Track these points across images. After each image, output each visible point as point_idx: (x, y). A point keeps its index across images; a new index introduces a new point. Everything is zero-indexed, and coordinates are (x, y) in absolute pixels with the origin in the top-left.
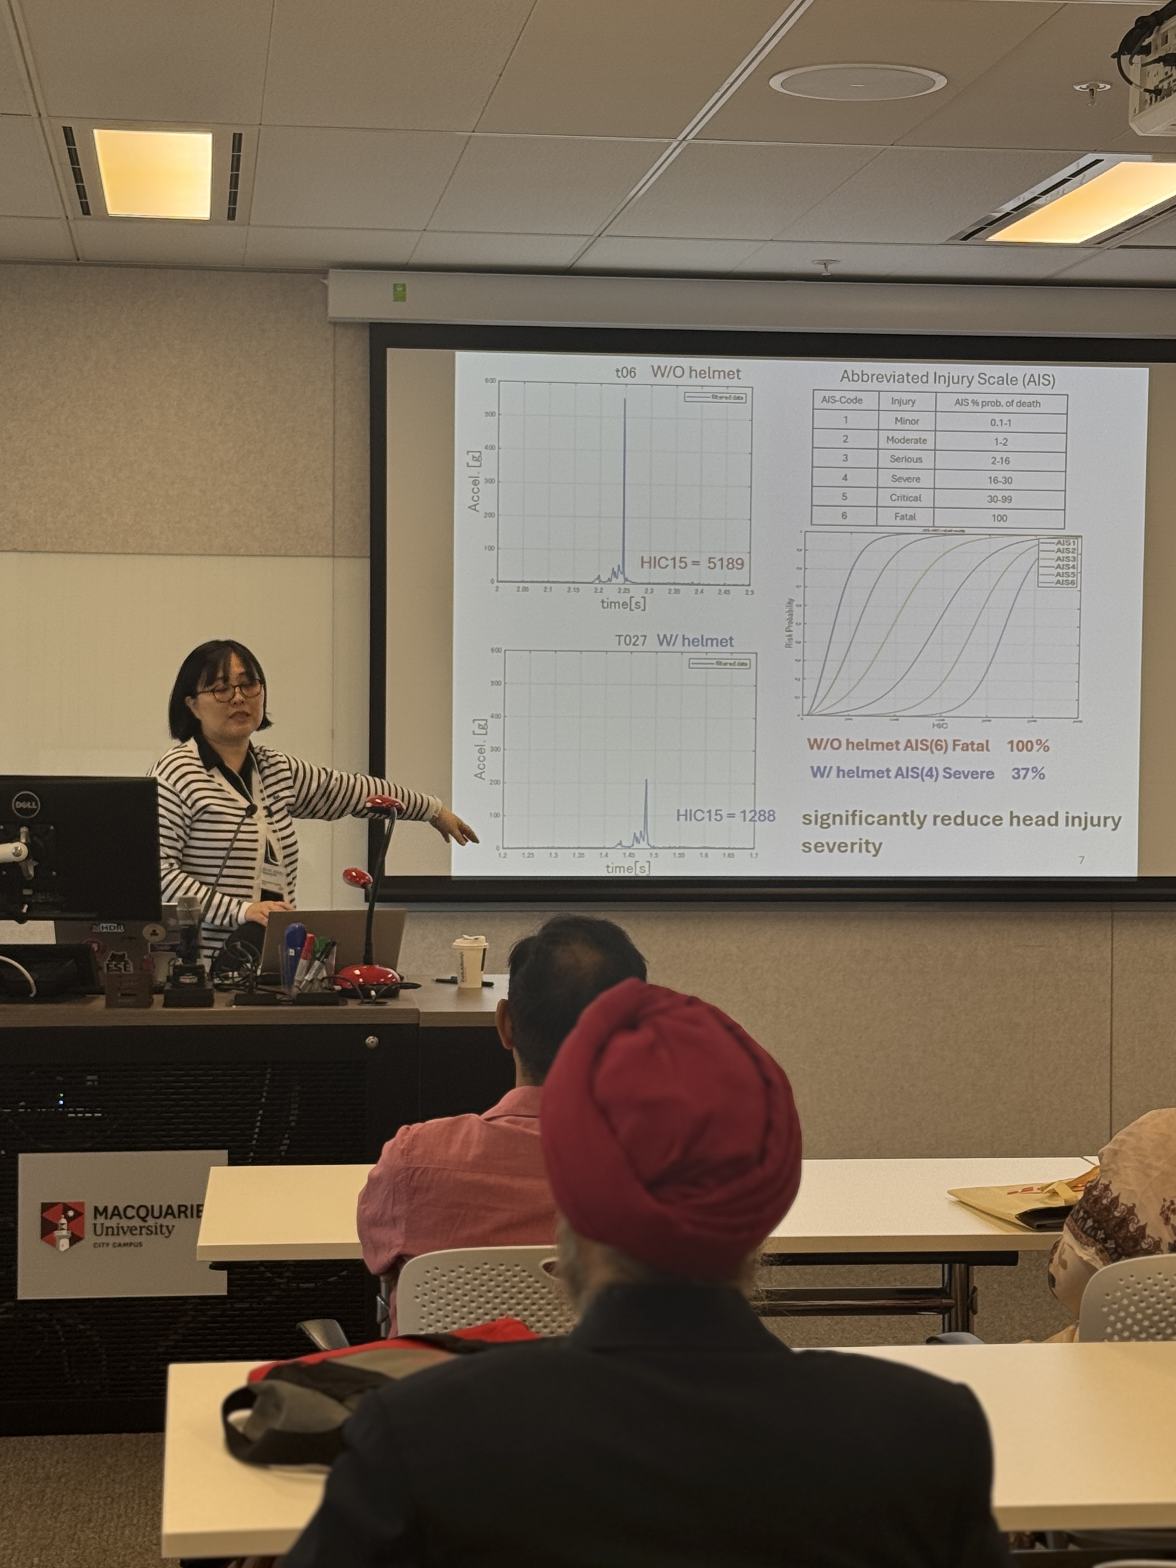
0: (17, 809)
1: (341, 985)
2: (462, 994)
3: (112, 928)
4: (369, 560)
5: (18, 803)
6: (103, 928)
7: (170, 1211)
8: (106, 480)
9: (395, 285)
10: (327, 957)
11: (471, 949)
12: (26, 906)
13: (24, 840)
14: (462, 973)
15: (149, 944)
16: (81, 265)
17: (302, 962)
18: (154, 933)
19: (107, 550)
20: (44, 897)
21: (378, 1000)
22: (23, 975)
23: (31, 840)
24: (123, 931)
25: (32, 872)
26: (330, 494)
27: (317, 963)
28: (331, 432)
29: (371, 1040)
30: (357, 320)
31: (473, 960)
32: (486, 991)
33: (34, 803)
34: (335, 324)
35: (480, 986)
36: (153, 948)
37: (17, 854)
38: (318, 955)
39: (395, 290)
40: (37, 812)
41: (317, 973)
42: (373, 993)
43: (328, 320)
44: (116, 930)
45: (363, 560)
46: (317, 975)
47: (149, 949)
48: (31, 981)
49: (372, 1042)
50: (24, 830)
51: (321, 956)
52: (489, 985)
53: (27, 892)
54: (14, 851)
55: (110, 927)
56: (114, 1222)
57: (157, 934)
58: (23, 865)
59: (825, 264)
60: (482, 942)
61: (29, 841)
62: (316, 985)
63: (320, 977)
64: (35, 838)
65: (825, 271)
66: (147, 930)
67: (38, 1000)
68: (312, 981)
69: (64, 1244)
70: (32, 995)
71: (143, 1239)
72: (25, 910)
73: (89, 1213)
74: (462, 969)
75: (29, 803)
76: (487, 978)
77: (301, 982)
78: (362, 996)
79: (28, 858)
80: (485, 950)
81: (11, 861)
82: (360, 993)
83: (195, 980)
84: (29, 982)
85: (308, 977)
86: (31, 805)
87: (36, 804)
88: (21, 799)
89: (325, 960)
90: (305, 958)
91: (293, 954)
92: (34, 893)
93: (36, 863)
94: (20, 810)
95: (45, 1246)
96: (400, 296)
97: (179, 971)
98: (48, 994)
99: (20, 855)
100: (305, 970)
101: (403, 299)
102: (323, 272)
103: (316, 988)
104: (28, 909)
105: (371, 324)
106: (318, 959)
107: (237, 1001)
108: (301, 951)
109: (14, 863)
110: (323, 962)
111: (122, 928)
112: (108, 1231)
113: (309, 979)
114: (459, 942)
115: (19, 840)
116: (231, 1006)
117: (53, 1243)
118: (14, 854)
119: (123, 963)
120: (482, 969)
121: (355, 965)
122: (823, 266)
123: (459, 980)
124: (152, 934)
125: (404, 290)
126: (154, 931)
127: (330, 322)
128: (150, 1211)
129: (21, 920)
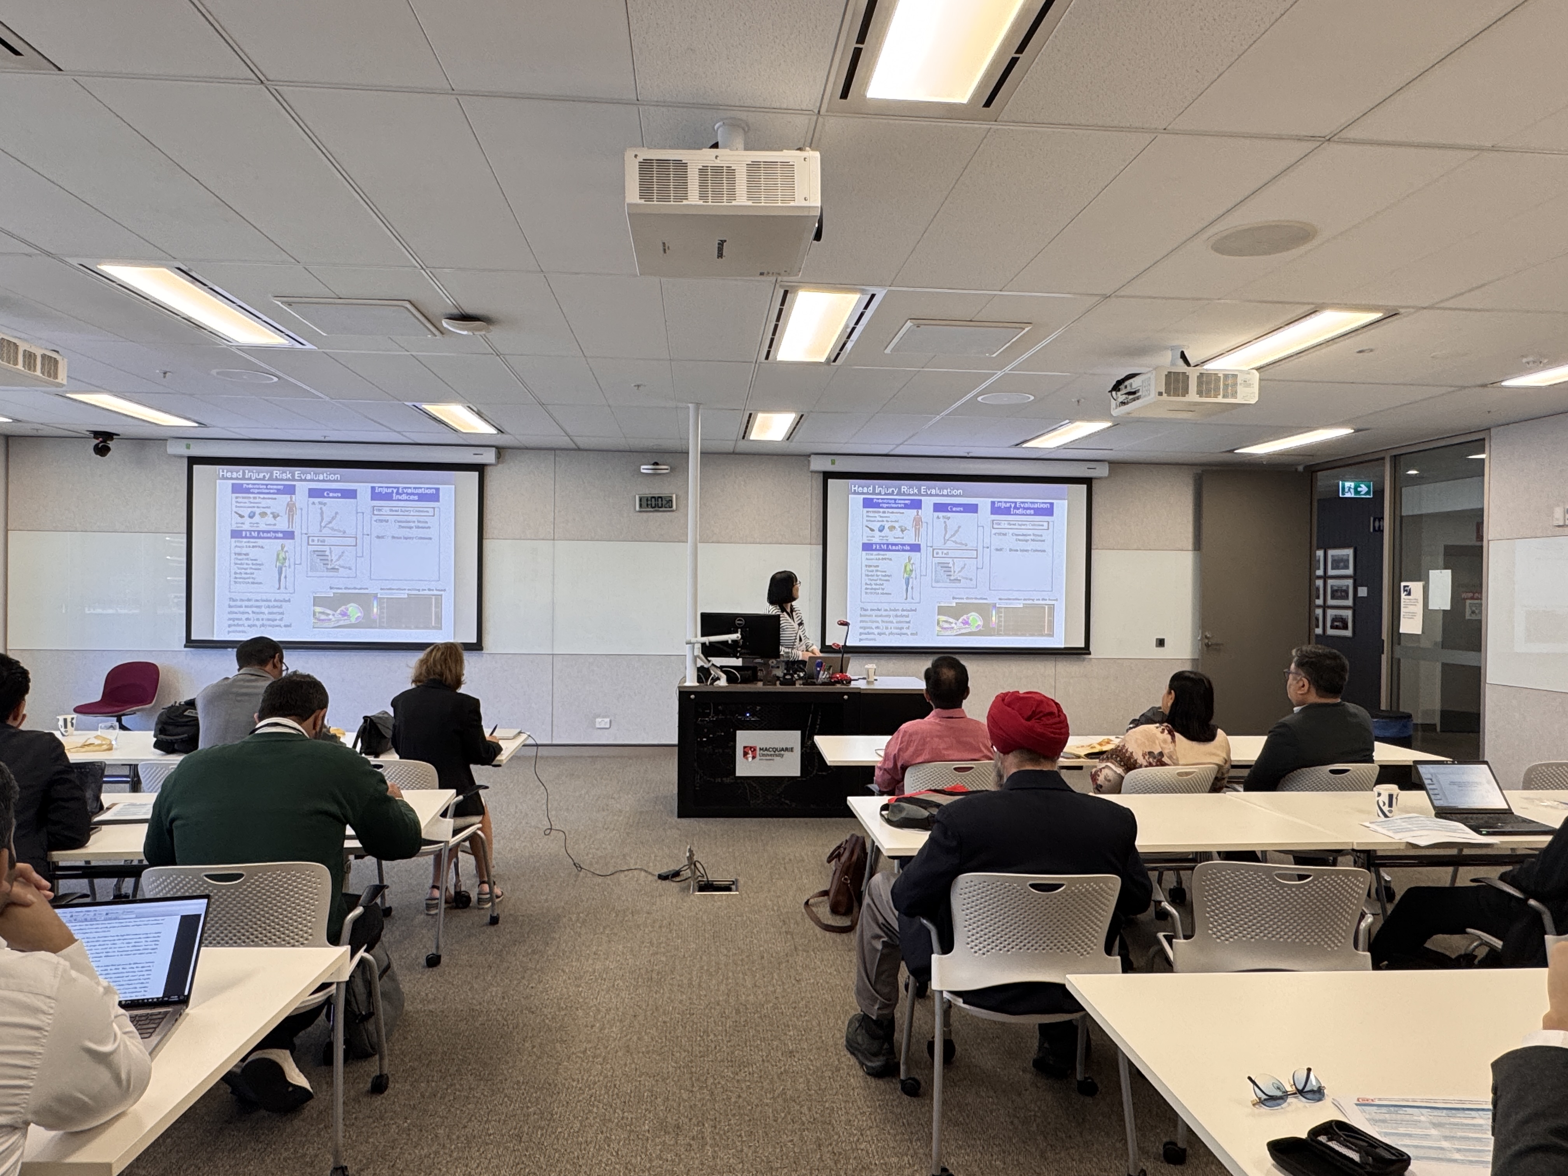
0: (737, 624)
1: (833, 680)
2: (868, 683)
6: (757, 660)
7: (782, 750)
8: (741, 520)
9: (832, 459)
10: (830, 671)
11: (872, 669)
12: (739, 654)
13: (739, 633)
14: (868, 676)
15: (770, 665)
17: (822, 672)
18: (773, 663)
20: (744, 651)
21: (845, 684)
22: (736, 675)
24: (763, 662)
25: (741, 643)
26: (810, 525)
27: (827, 673)
29: (846, 697)
30: (819, 470)
32: (875, 682)
33: (741, 622)
34: (812, 472)
35: (874, 680)
38: (827, 670)
39: (832, 461)
40: (743, 624)
41: (826, 676)
43: (810, 471)
45: (822, 546)
47: (770, 668)
48: (740, 677)
50: (739, 630)
52: (876, 680)
53: (739, 649)
54: (737, 637)
56: (766, 752)
58: (739, 641)
60: (874, 666)
61: (741, 634)
64: (743, 633)
67: (740, 683)
69: (750, 759)
70: (738, 681)
71: (775, 758)
73: (758, 749)
76: (876, 678)
77: (822, 679)
78: (842, 683)
79: (741, 639)
80: (876, 669)
82: (840, 682)
83: (790, 678)
84: (738, 677)
85: (824, 677)
87: (743, 622)
88: (738, 621)
91: (817, 670)
92: (741, 649)
93: (743, 640)
95: (745, 760)
97: (785, 675)
98: (745, 681)
99: (739, 638)
100: (822, 675)
101: (834, 464)
102: (809, 456)
103: (826, 680)
105: (824, 472)
107: (804, 684)
108: (822, 669)
109: (736, 640)
111: (763, 660)
112: (763, 755)
114: (866, 666)
116: (801, 686)
117: (747, 759)
119: (762, 672)
120: (874, 675)
121: (837, 673)
123: (867, 678)
124: (771, 663)
125: (835, 461)
128: (777, 749)
129: (738, 658)
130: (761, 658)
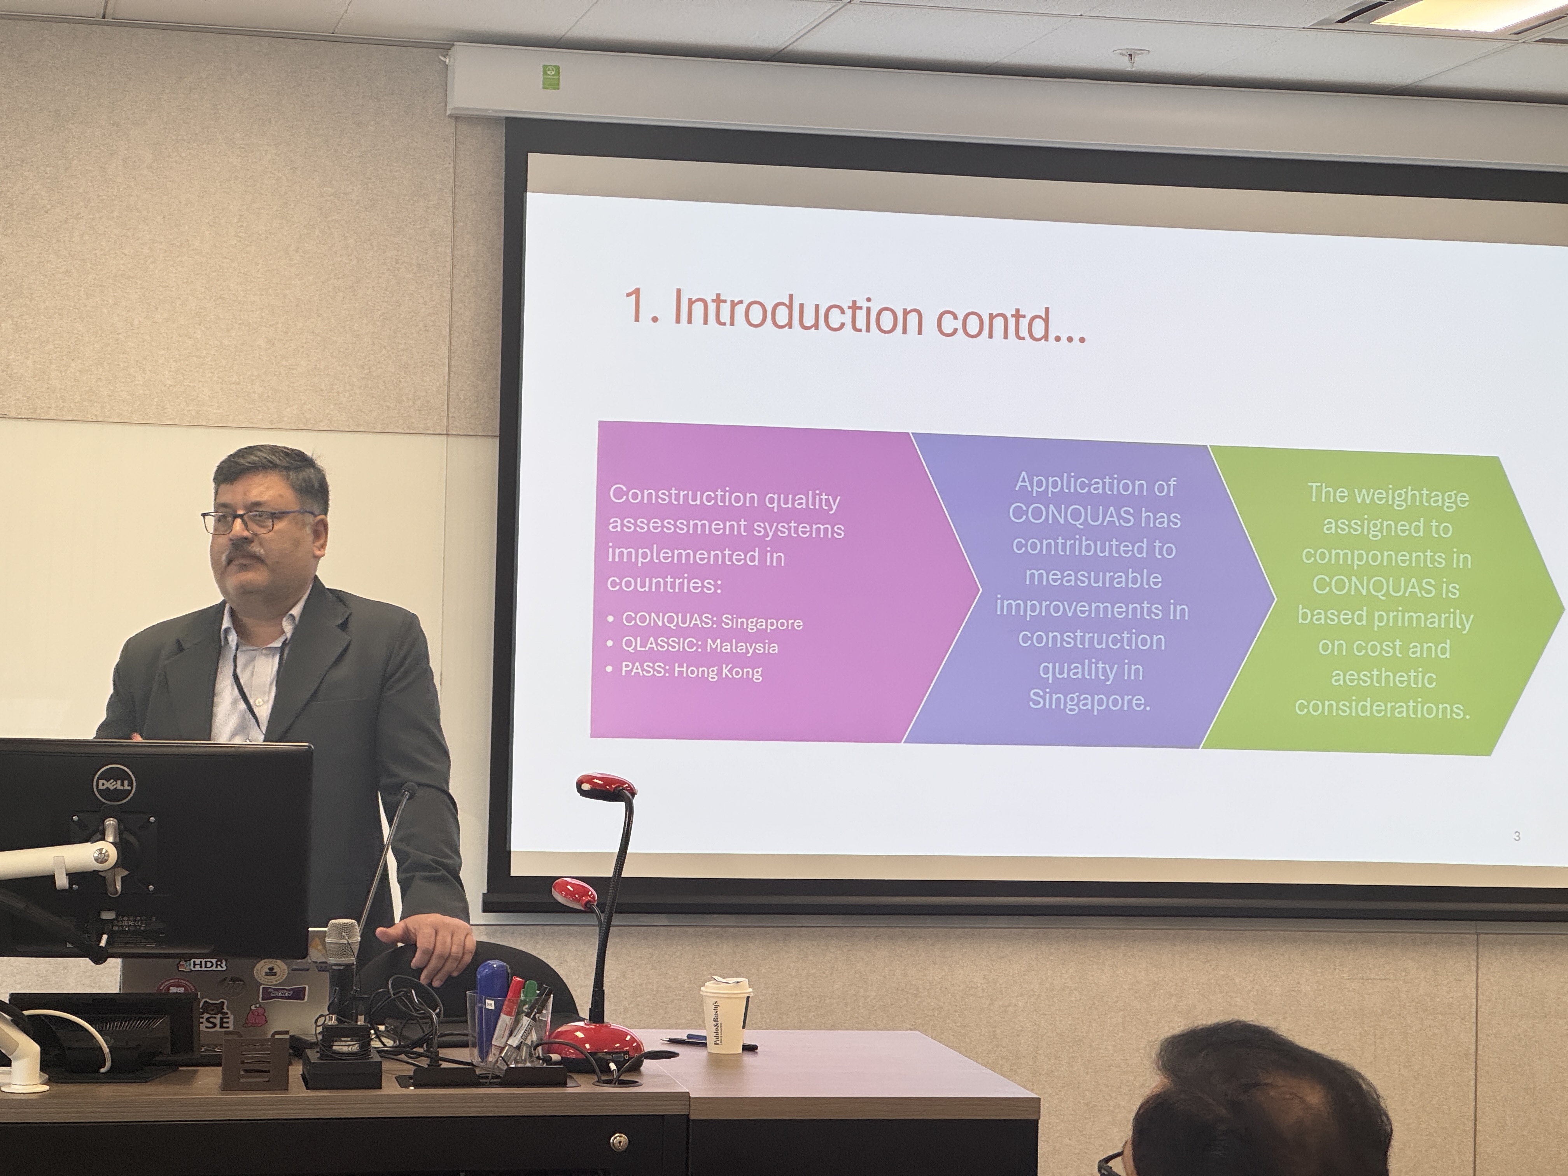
0: (99, 791)
1: (560, 1054)
2: (718, 1063)
3: (209, 964)
4: (497, 441)
5: (101, 782)
6: (195, 965)
8: (136, 322)
9: (545, 67)
10: (540, 1012)
11: (730, 997)
12: (105, 937)
13: (111, 839)
14: (717, 1032)
15: (262, 987)
16: (108, 24)
17: (505, 1020)
18: (271, 972)
19: (135, 420)
20: (132, 923)
21: (622, 1078)
22: (92, 1037)
23: (120, 839)
24: (225, 968)
25: (119, 887)
26: (445, 350)
27: (526, 1021)
28: (449, 264)
29: (619, 1140)
30: (490, 113)
31: (734, 1012)
32: (748, 1058)
33: (126, 782)
34: (457, 118)
35: (740, 1050)
36: (267, 995)
37: (102, 859)
38: (526, 1008)
39: (545, 73)
40: (131, 795)
41: (525, 1037)
42: (613, 1066)
43: (448, 113)
44: (214, 968)
45: (490, 439)
46: (525, 1039)
47: (261, 996)
48: (106, 1050)
49: (620, 1142)
50: (110, 822)
51: (532, 1008)
52: (750, 1049)
53: (108, 915)
54: (96, 855)
55: (206, 962)
57: (275, 974)
58: (109, 876)
59: (1130, 55)
60: (745, 986)
61: (118, 840)
62: (524, 1052)
63: (529, 1042)
64: (126, 835)
65: (1130, 64)
66: (262, 967)
67: (116, 1075)
68: (518, 1048)
70: (102, 1070)
72: (103, 943)
74: (716, 1025)
75: (119, 782)
76: (748, 1039)
77: (502, 1049)
78: (597, 1070)
79: (116, 865)
80: (748, 998)
81: (92, 870)
82: (596, 1066)
83: (356, 1048)
84: (101, 1048)
85: (514, 1042)
86: (122, 785)
87: (131, 784)
88: (106, 776)
89: (537, 1015)
90: (509, 1014)
91: (493, 1008)
92: (117, 915)
93: (127, 873)
94: (106, 793)
96: (552, 82)
97: (330, 1034)
98: (131, 1068)
99: (106, 861)
100: (507, 1032)
101: (556, 86)
102: (445, 46)
103: (524, 1059)
104: (107, 942)
105: (507, 118)
106: (528, 1015)
107: (420, 1079)
108: (503, 1001)
109: (96, 872)
110: (534, 1019)
111: (223, 965)
113: (515, 1045)
114: (710, 988)
115: (103, 839)
116: (407, 1087)
118: (96, 860)
119: (219, 1016)
120: (744, 1027)
121: (576, 1021)
122: (1127, 58)
123: (710, 1041)
124: (267, 974)
125: (558, 73)
126: (271, 969)
127: (450, 116)
129: (99, 958)
130: (217, 954)
